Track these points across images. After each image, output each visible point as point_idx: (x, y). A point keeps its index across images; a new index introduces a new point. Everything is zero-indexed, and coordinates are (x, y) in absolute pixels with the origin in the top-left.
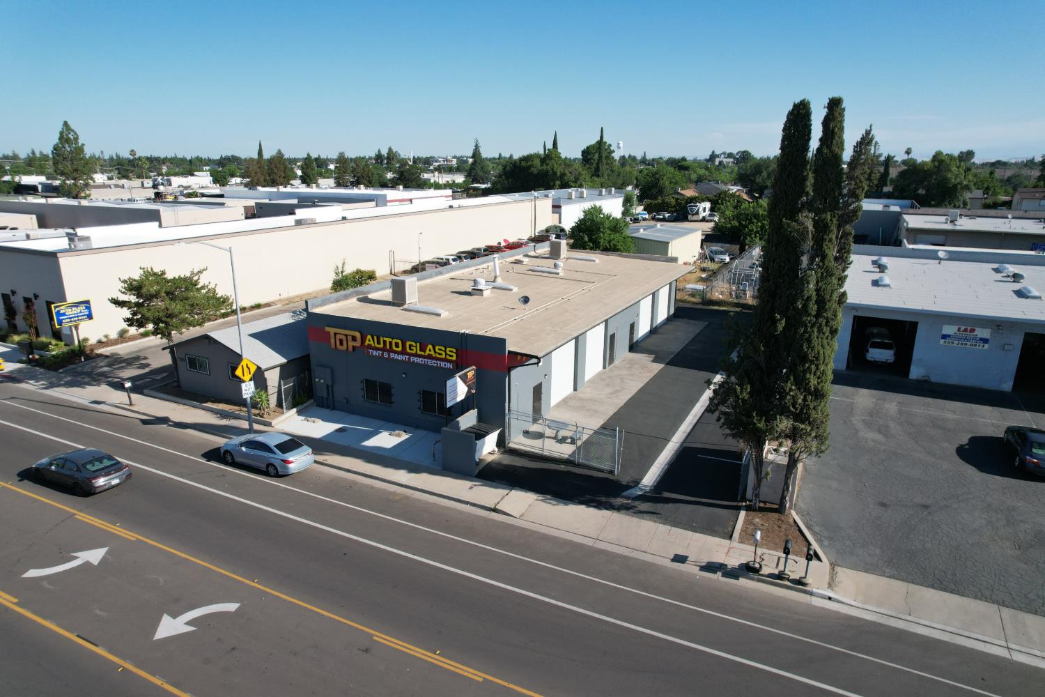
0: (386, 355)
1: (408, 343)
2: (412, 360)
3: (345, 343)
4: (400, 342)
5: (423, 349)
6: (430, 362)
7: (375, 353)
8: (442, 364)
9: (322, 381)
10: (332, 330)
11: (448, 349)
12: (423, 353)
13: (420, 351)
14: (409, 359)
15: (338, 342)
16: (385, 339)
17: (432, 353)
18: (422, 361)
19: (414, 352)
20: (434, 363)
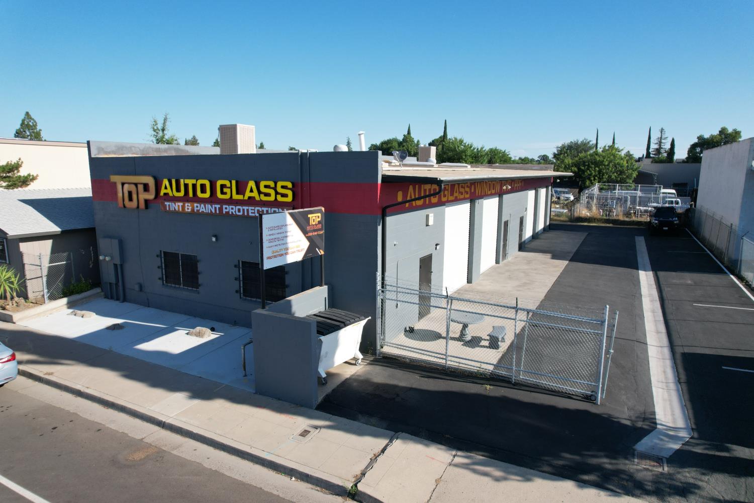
0: (188, 207)
1: (219, 184)
2: (224, 211)
3: (135, 197)
4: (207, 183)
5: (240, 190)
6: (251, 211)
7: (173, 206)
9: (108, 259)
10: (118, 180)
11: (280, 184)
12: (240, 197)
13: (238, 193)
14: (221, 209)
15: (126, 197)
16: (187, 181)
17: (255, 194)
18: (239, 210)
19: (227, 197)
20: (258, 211)
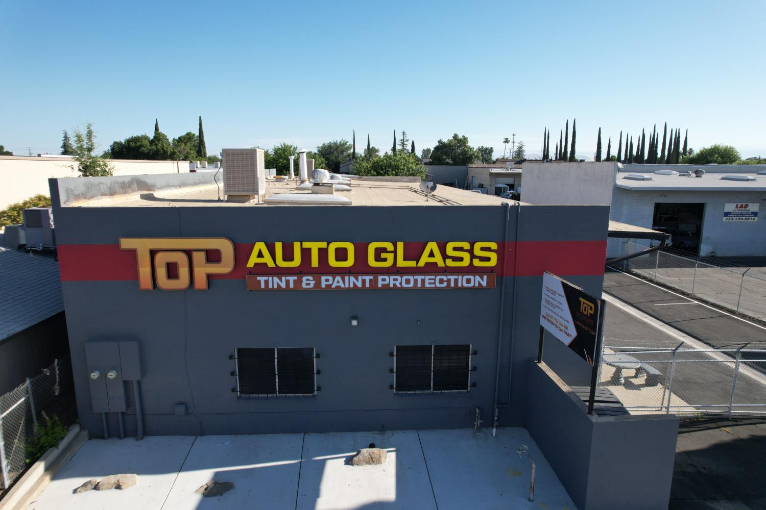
0: (308, 282)
1: (372, 247)
2: (380, 284)
3: (184, 271)
4: (350, 247)
6: (430, 281)
7: (274, 282)
8: (462, 281)
9: (112, 375)
10: (141, 245)
11: (479, 245)
12: (412, 264)
13: (406, 258)
15: (161, 272)
16: (306, 245)
17: (438, 259)
18: (408, 282)
19: (389, 263)
20: (441, 281)
